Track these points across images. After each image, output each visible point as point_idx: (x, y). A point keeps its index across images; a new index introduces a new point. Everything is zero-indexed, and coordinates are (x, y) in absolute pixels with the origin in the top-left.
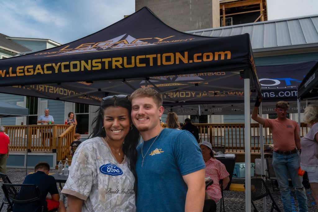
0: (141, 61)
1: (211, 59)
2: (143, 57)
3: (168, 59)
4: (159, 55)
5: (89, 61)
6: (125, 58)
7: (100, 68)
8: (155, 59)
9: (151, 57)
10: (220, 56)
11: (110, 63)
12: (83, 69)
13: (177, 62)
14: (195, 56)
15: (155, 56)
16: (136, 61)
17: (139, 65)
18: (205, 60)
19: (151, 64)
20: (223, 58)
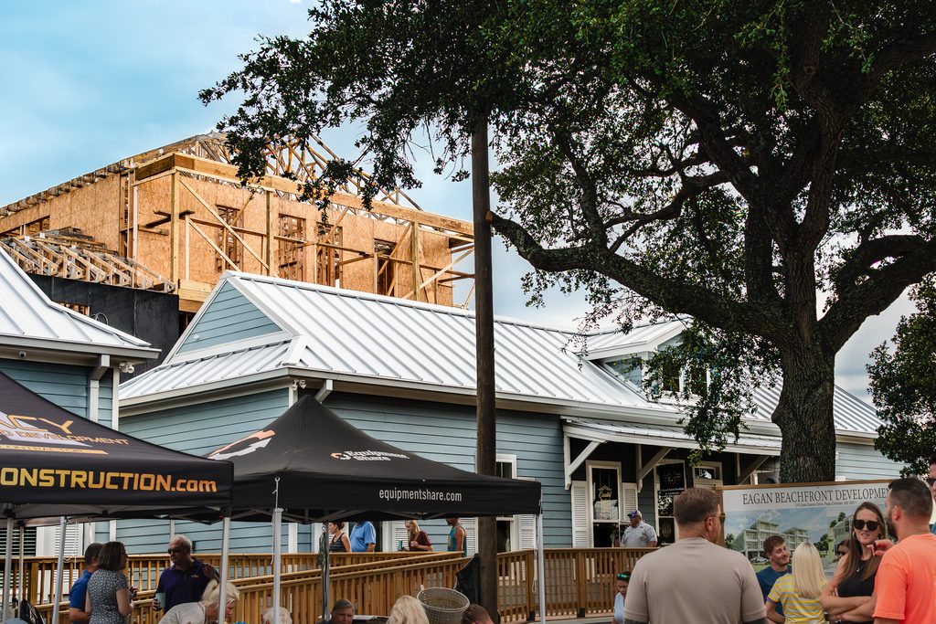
0: (114, 481)
1: (195, 489)
2: (116, 475)
3: (147, 482)
4: (137, 475)
5: (35, 471)
6: (91, 473)
7: (51, 484)
8: (131, 480)
9: (127, 476)
10: (204, 485)
11: (68, 478)
12: (22, 483)
13: (158, 489)
14: (180, 482)
15: (131, 475)
16: (106, 479)
17: (109, 486)
18: (189, 489)
19: (125, 487)
20: (208, 490)
